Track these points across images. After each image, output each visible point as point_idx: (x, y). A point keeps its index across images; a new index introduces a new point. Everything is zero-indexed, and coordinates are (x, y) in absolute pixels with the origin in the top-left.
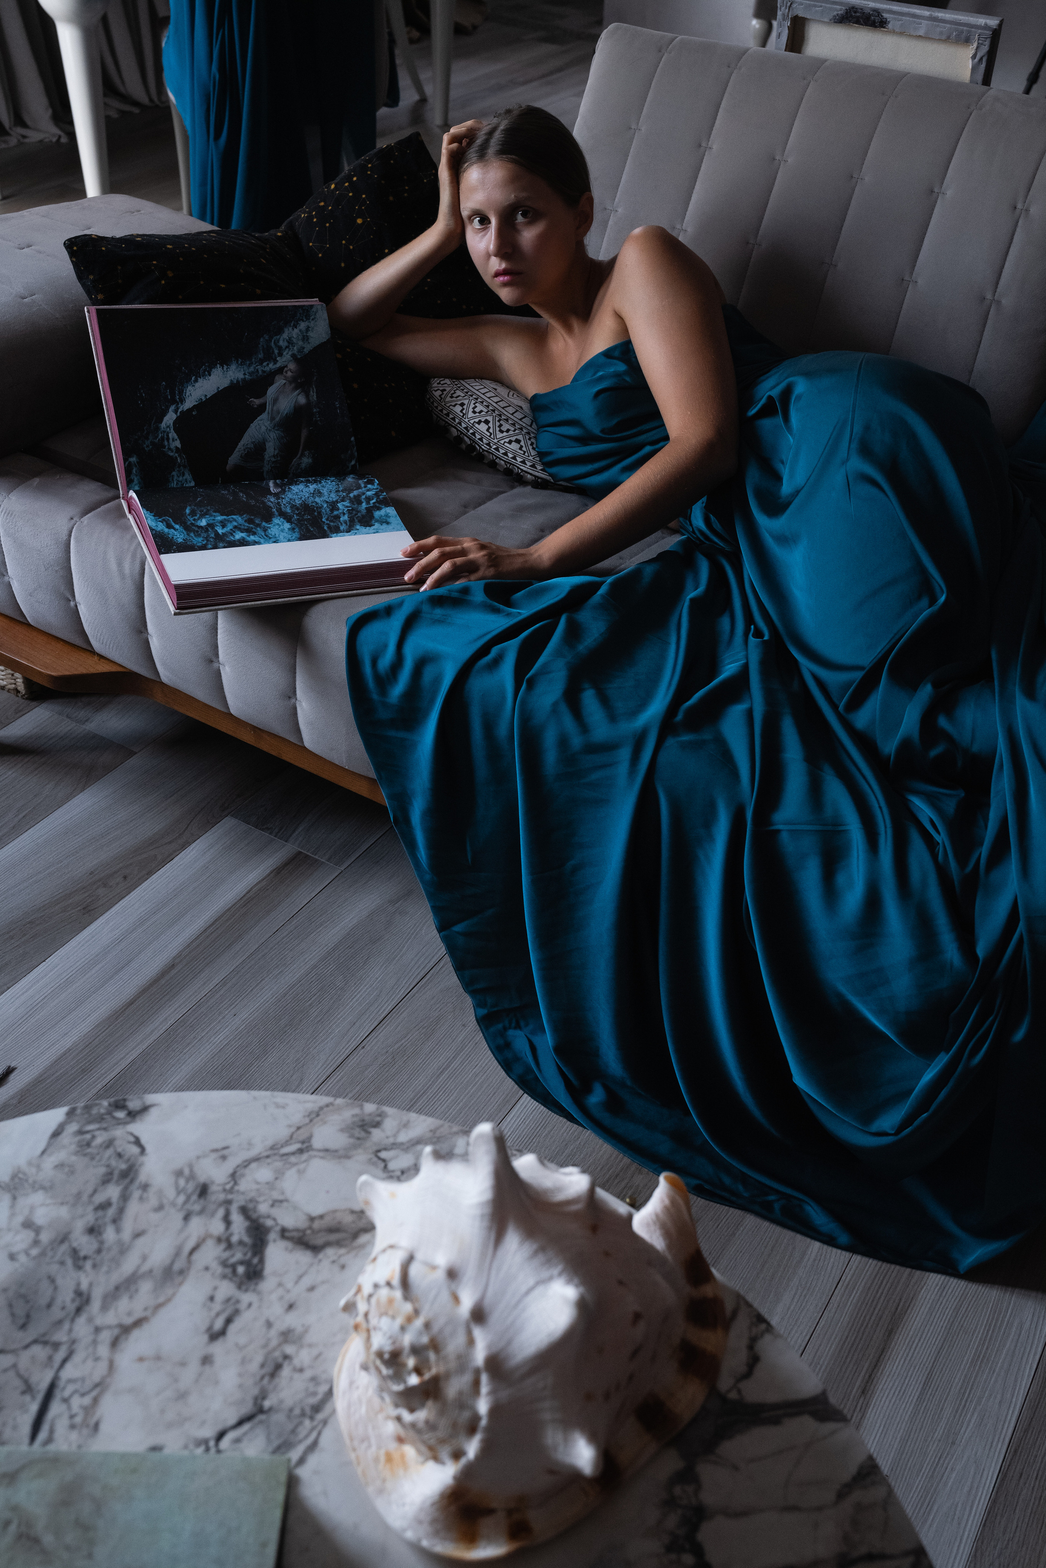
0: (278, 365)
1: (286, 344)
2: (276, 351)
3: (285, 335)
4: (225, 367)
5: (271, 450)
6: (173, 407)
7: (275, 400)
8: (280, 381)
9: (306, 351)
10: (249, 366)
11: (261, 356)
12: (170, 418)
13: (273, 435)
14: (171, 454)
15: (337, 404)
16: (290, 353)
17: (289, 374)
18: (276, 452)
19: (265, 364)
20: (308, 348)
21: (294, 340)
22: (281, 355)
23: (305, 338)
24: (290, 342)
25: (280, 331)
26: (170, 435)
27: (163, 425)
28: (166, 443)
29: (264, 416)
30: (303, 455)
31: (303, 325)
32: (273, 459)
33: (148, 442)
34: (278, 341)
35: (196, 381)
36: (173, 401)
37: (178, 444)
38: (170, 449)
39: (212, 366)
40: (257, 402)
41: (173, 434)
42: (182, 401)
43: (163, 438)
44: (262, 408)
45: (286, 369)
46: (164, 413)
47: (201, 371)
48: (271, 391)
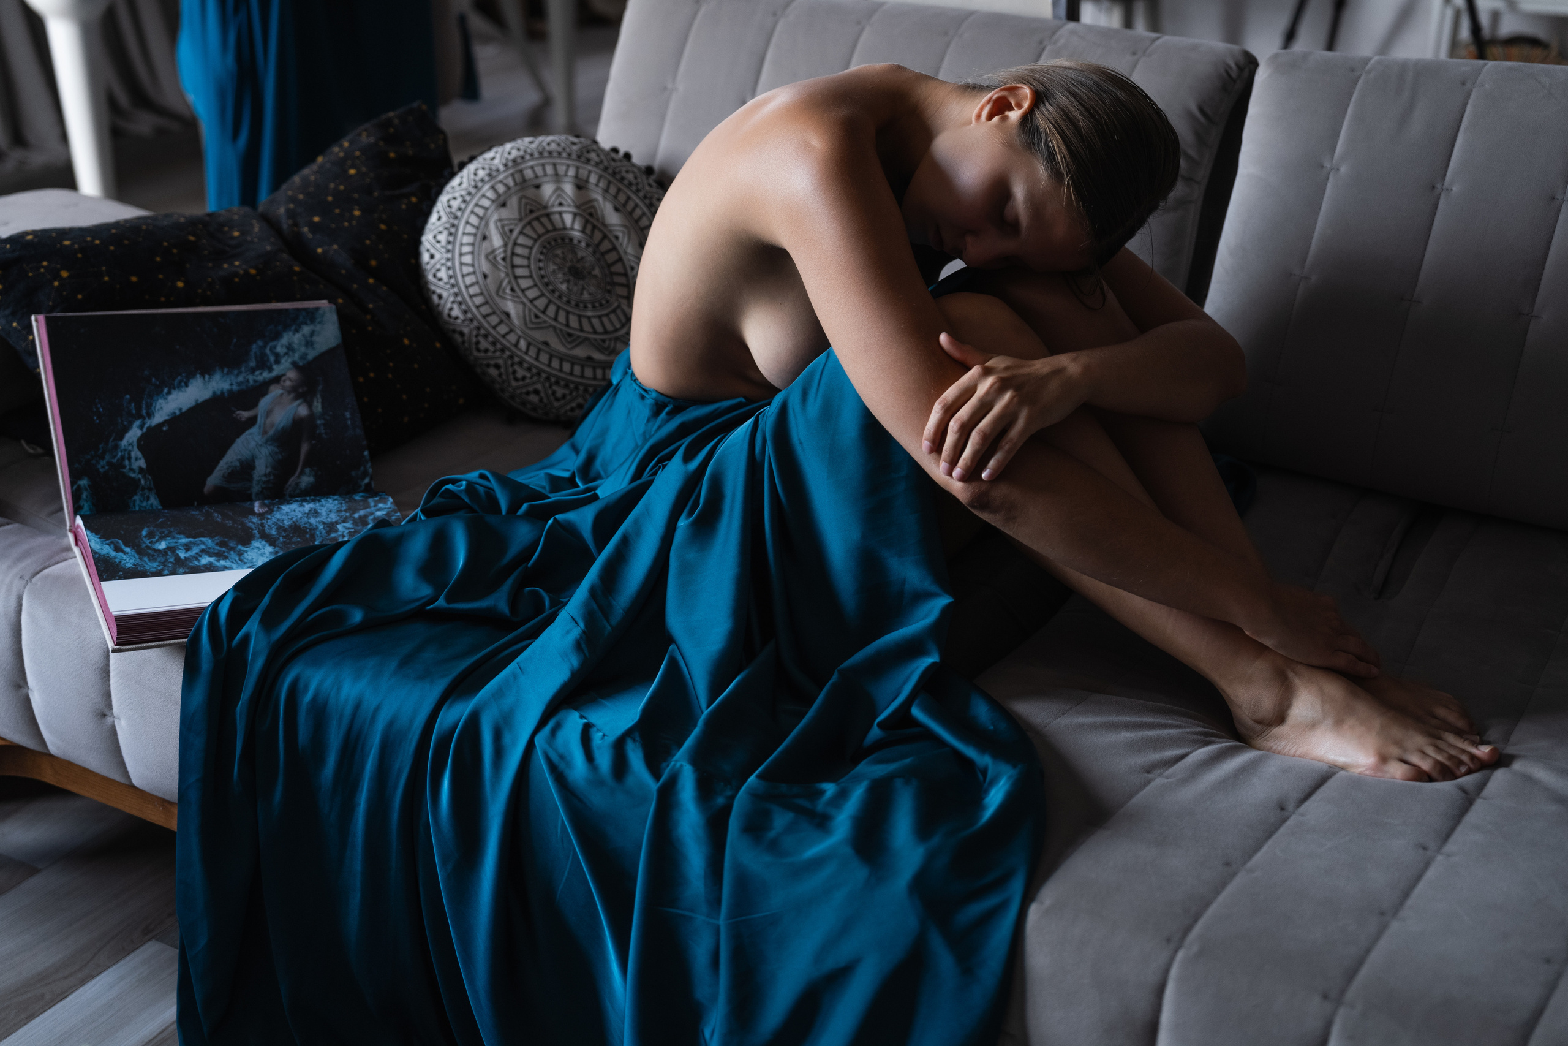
0: (274, 374)
1: (285, 350)
2: (272, 359)
3: (284, 340)
4: (207, 377)
5: (262, 468)
6: (138, 423)
7: (269, 413)
8: (275, 391)
9: (310, 357)
10: (238, 375)
11: (253, 364)
12: (134, 434)
13: (265, 451)
14: (133, 475)
15: (348, 415)
16: (290, 360)
17: (288, 383)
18: (269, 470)
19: (257, 373)
20: (312, 355)
21: (296, 346)
22: (277, 362)
23: (309, 344)
24: (290, 348)
25: (277, 336)
26: (133, 454)
27: (124, 443)
28: (127, 463)
29: (254, 430)
30: (302, 473)
31: (306, 330)
32: (264, 479)
33: (103, 463)
34: (275, 347)
35: (169, 393)
36: (139, 416)
37: (142, 463)
38: (131, 470)
39: (190, 376)
40: (245, 415)
41: (136, 453)
42: (150, 415)
43: (123, 458)
44: (252, 421)
45: (283, 378)
46: (126, 429)
47: (176, 382)
48: (264, 403)
